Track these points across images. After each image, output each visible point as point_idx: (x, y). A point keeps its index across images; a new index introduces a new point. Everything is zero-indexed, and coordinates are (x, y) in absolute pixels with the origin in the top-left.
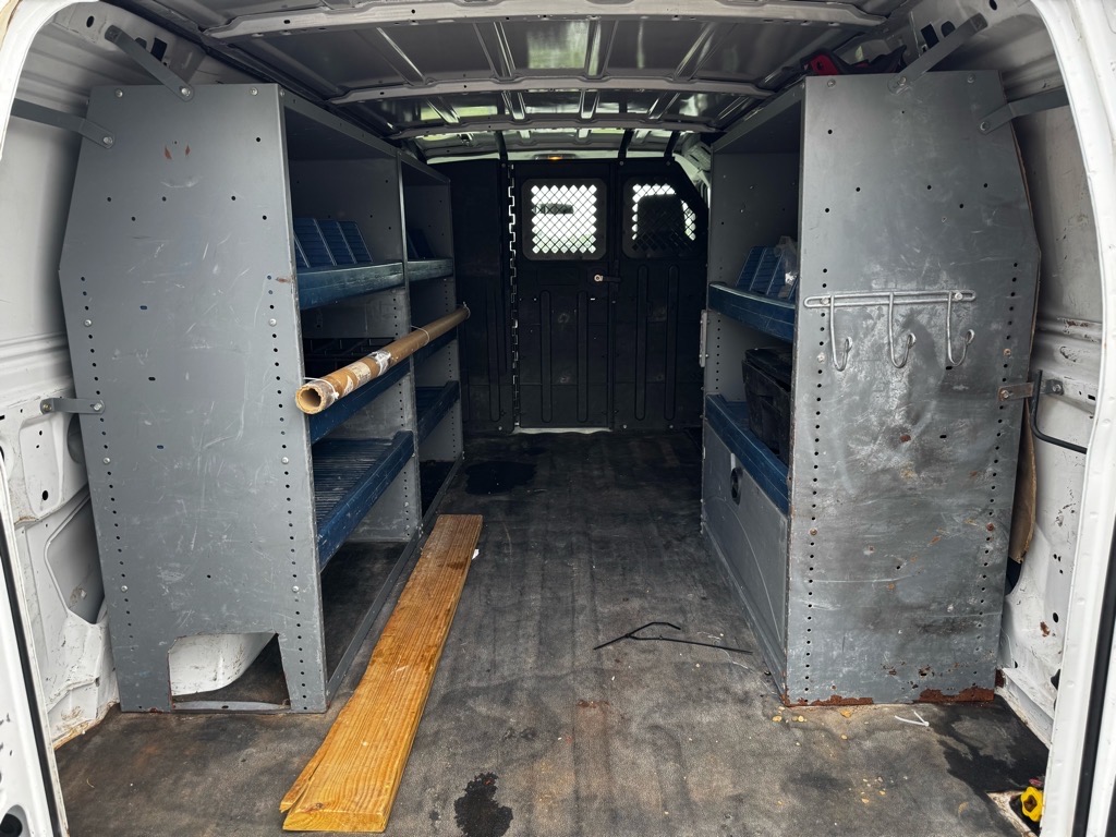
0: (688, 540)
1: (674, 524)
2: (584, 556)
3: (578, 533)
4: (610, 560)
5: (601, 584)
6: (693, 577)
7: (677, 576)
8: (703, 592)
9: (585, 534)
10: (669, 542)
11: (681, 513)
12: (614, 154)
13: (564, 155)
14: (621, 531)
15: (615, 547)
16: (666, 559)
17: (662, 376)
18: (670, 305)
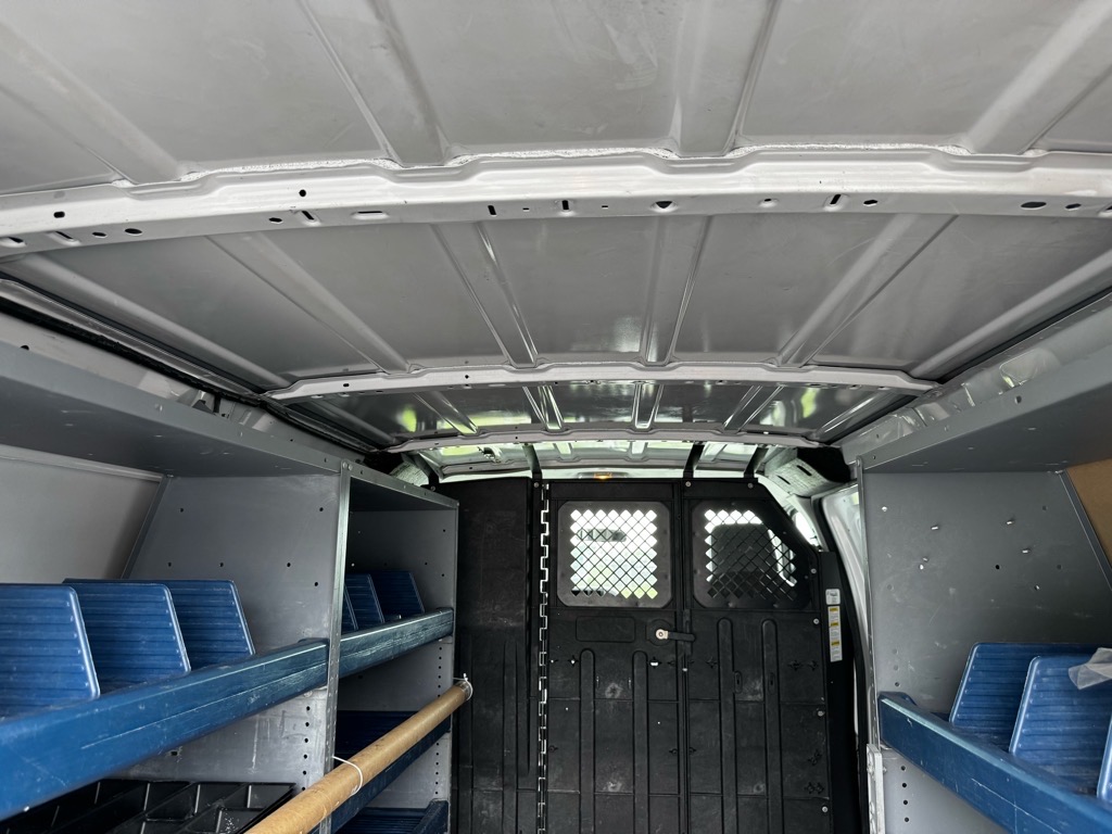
12: (679, 474)
13: (614, 473)
17: (762, 786)
18: (766, 678)
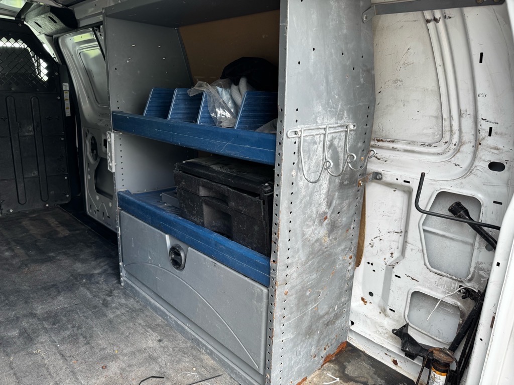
0: (115, 292)
1: (97, 283)
2: (43, 338)
3: (25, 316)
4: (68, 333)
5: (74, 361)
6: (140, 324)
7: (128, 328)
8: (155, 336)
9: (33, 315)
10: (104, 300)
11: (96, 272)
14: (61, 302)
15: (65, 319)
16: (111, 316)
17: (36, 173)
18: (35, 124)
